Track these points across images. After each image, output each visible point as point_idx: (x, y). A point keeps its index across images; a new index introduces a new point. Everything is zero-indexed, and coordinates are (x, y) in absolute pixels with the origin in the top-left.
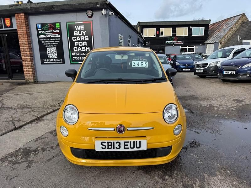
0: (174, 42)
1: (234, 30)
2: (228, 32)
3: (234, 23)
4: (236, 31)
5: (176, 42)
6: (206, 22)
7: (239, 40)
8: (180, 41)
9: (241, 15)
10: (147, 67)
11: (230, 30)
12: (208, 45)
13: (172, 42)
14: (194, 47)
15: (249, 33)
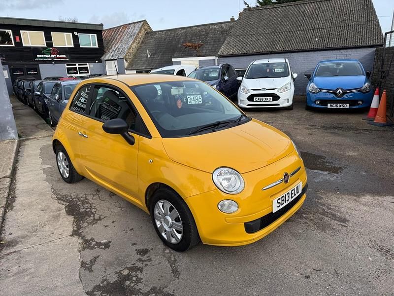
0: (53, 56)
1: (139, 42)
2: (132, 45)
3: (137, 32)
4: (141, 44)
5: (56, 57)
6: (97, 26)
7: (149, 57)
8: (62, 56)
9: (142, 22)
10: (201, 103)
11: (134, 42)
12: (107, 62)
13: (48, 56)
14: (88, 66)
15: (158, 47)
